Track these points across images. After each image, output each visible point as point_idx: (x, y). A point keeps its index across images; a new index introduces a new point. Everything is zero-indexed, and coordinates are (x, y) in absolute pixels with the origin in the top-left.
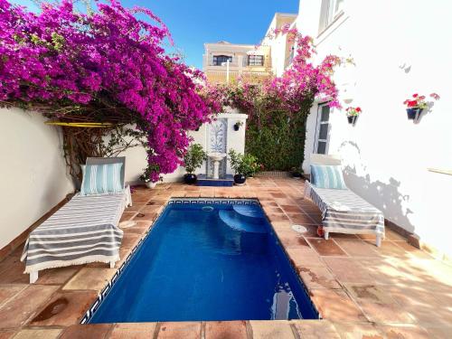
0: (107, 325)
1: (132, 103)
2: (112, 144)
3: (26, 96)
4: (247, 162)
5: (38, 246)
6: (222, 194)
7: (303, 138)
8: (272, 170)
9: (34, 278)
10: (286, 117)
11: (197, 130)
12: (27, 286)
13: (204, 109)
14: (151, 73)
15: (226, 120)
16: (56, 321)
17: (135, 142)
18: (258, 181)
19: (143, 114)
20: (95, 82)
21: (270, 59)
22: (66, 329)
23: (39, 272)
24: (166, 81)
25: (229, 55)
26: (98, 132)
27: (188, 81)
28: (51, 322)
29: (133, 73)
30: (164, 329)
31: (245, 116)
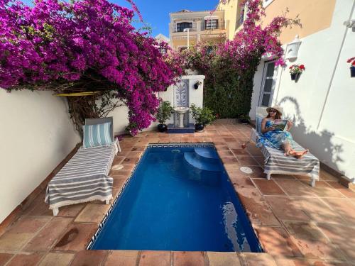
0: (104, 251)
1: (112, 77)
2: (103, 105)
3: (31, 80)
4: (205, 114)
5: (55, 191)
6: (186, 139)
7: (251, 91)
8: (225, 118)
9: (56, 212)
10: (236, 75)
11: (166, 90)
12: (52, 218)
13: (170, 74)
14: (125, 50)
15: (188, 80)
16: (70, 247)
17: (120, 103)
18: (213, 127)
19: (121, 85)
20: (81, 63)
21: (224, 22)
22: (77, 254)
23: (59, 208)
24: (138, 55)
25: (190, 22)
26: (93, 98)
27: (156, 52)
28: (67, 248)
29: (110, 51)
30: (144, 257)
31: (203, 77)
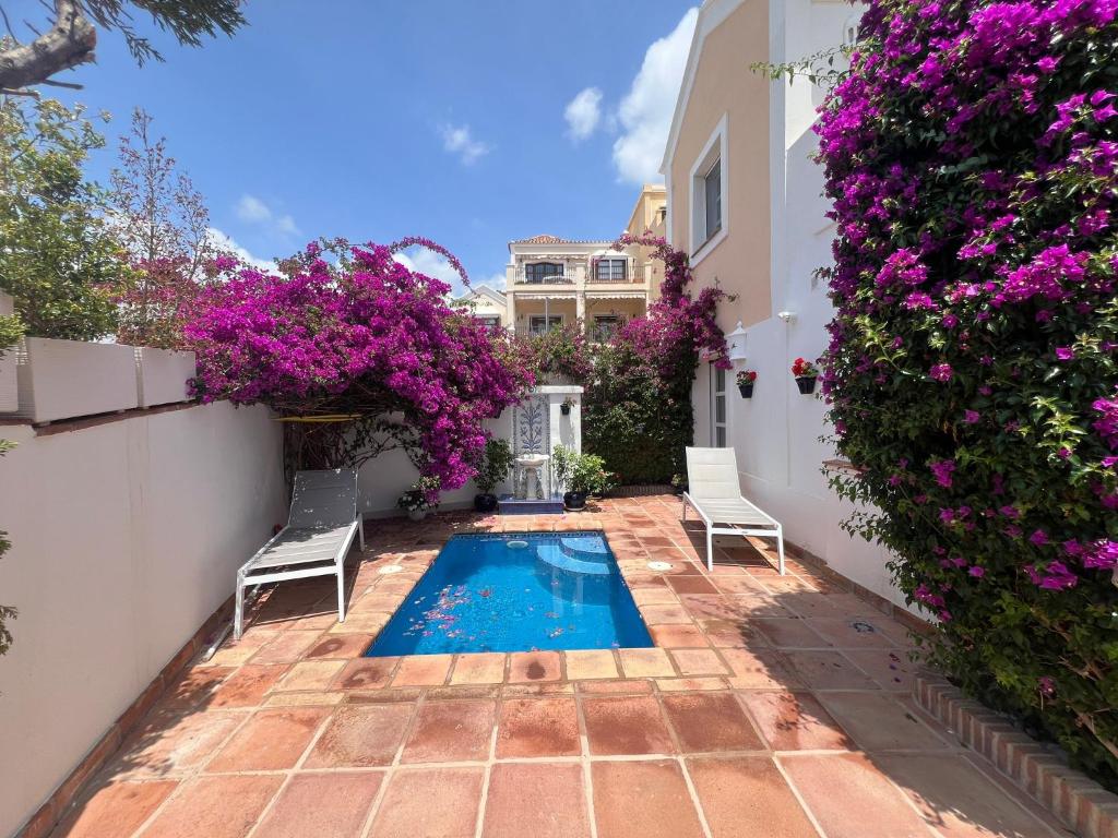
2: (355, 446)
10: (651, 387)
11: (498, 416)
15: (547, 396)
17: (393, 441)
22: (350, 661)
25: (557, 261)
26: (338, 428)
31: (580, 389)
